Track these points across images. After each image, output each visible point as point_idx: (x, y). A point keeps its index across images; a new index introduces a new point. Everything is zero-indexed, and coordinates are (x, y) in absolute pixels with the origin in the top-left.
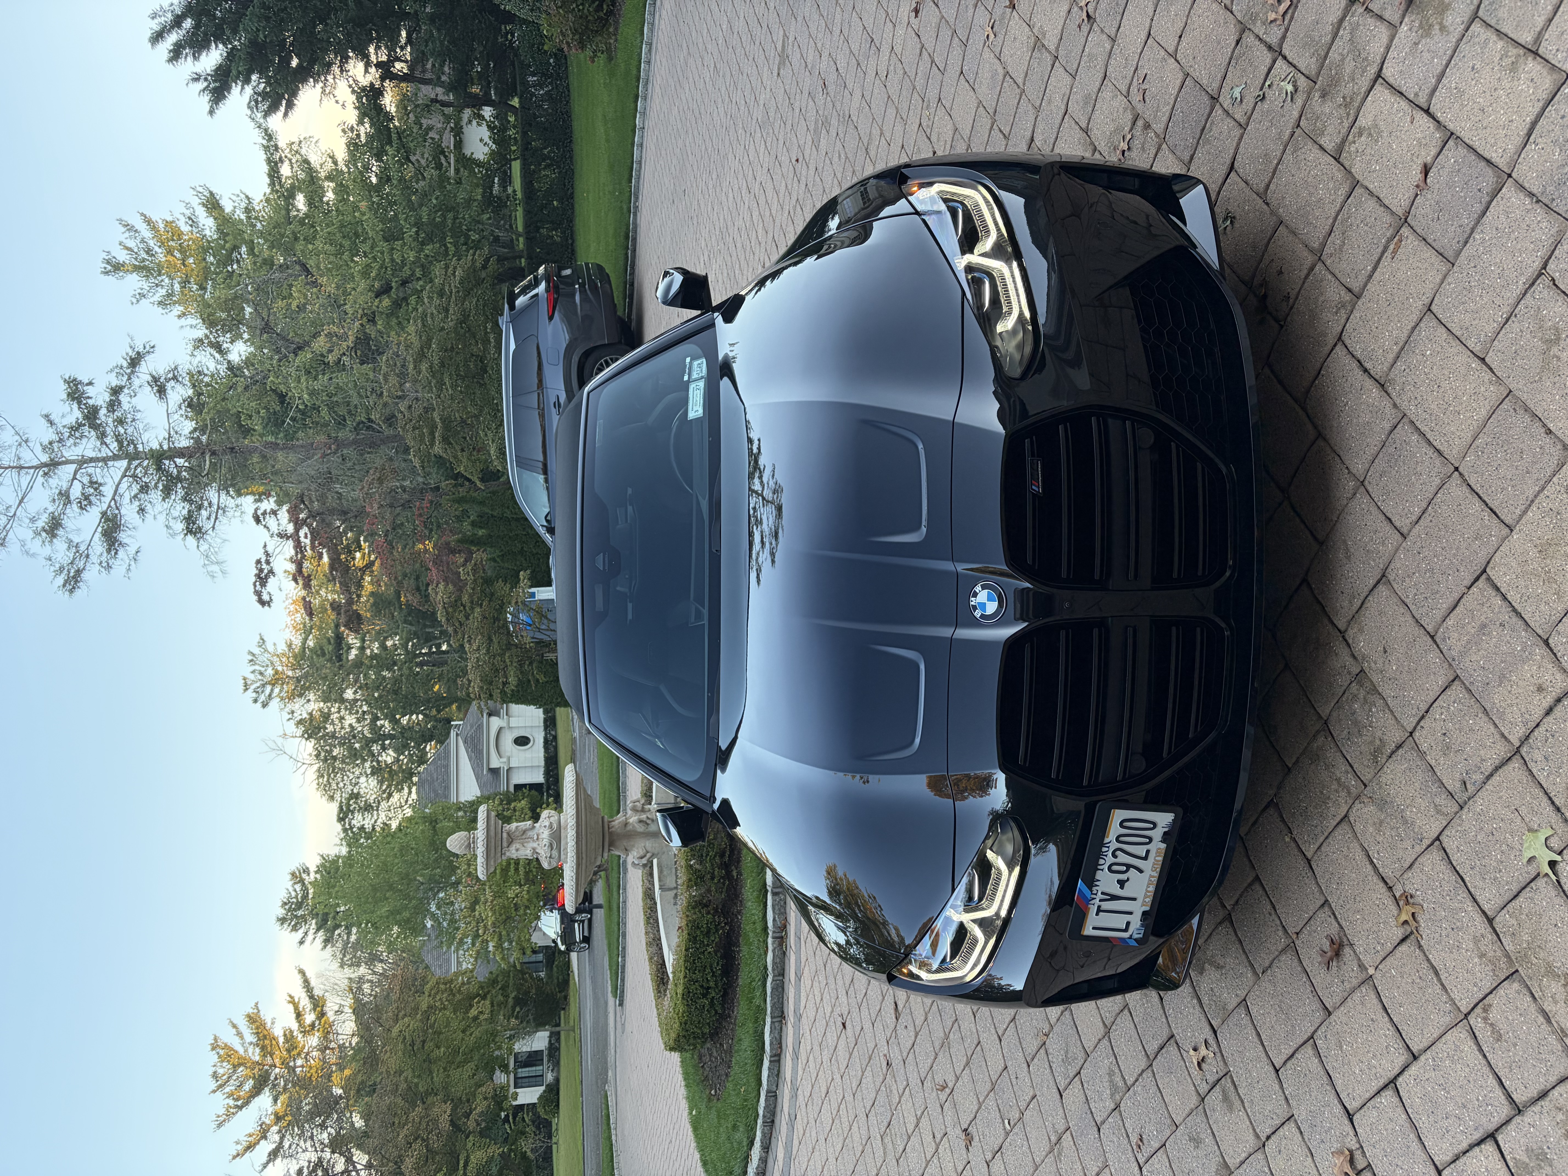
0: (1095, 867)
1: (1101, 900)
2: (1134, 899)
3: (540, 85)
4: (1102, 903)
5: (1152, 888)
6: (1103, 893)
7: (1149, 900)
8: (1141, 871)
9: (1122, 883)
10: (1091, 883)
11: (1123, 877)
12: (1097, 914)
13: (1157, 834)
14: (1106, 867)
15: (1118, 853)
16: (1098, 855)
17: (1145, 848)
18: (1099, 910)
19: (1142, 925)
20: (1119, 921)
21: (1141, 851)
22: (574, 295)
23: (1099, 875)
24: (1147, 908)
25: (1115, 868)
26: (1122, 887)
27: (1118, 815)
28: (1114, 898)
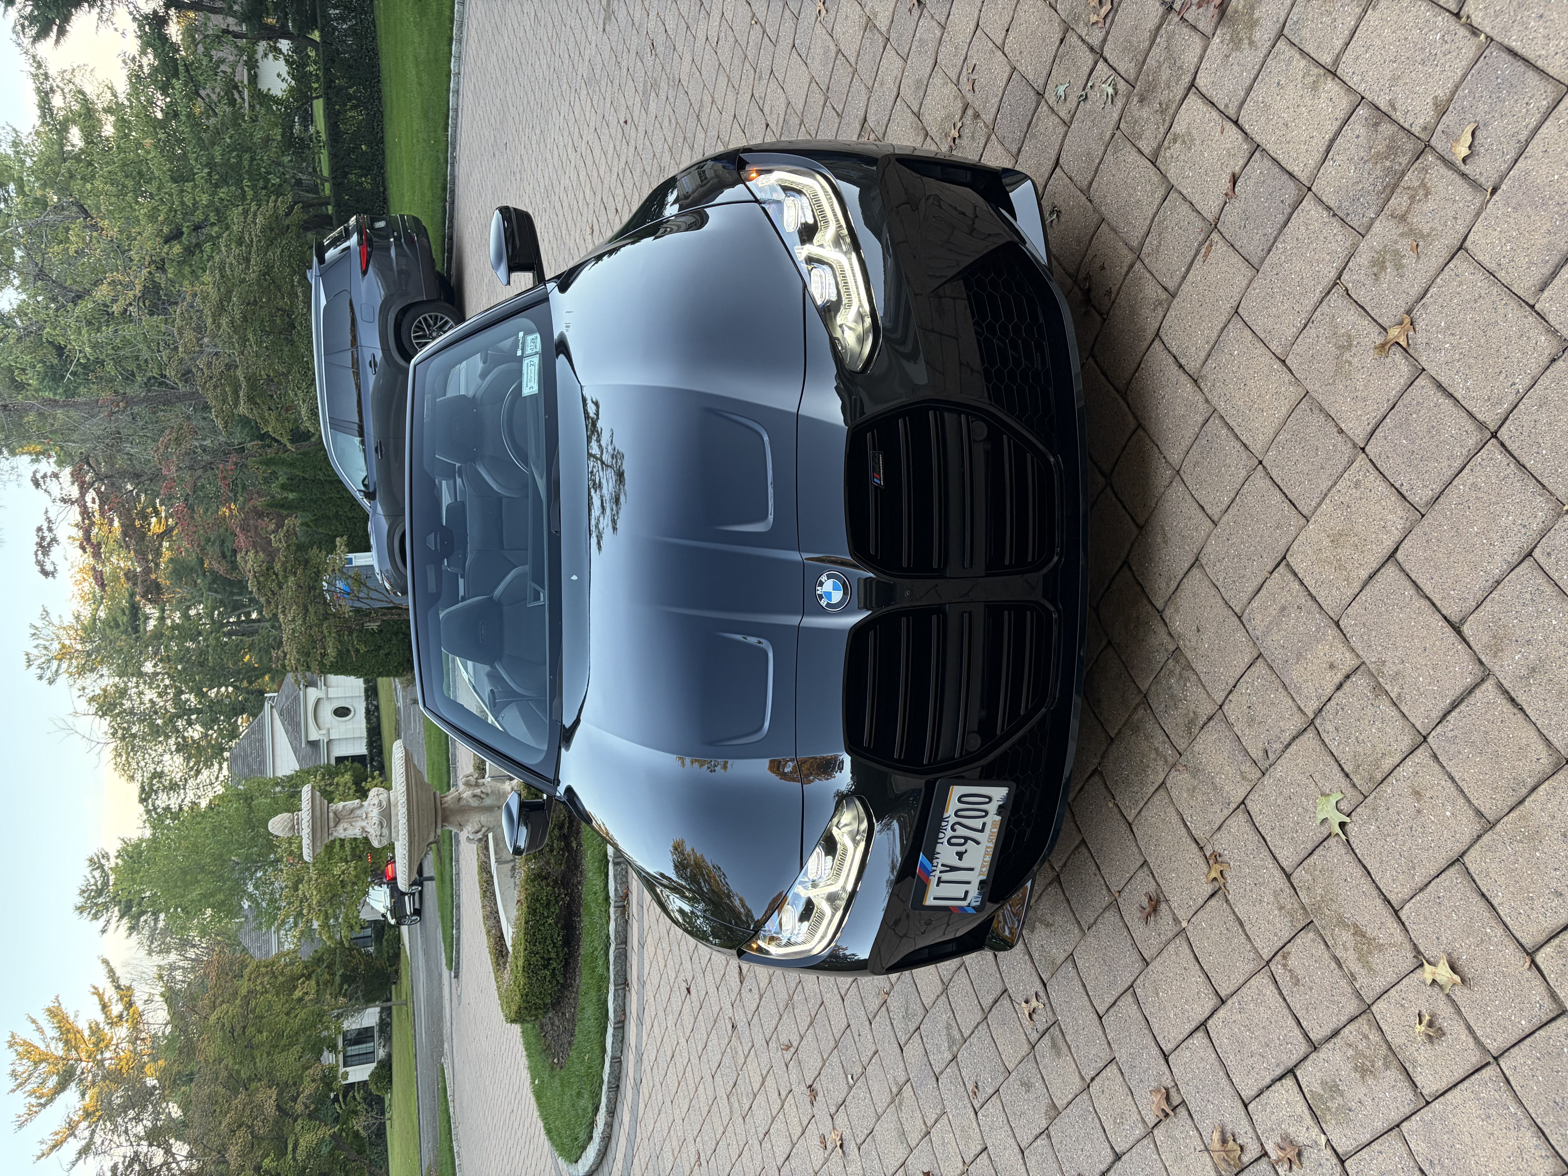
0: (935, 841)
1: (941, 872)
2: (972, 869)
3: (342, 19)
4: (942, 875)
5: (988, 859)
6: (943, 865)
7: (985, 870)
8: (978, 843)
9: (960, 855)
10: (931, 856)
11: (961, 849)
12: (938, 885)
13: (992, 808)
14: (945, 840)
15: (957, 827)
16: (938, 829)
17: (981, 821)
18: (940, 881)
19: (979, 894)
20: (958, 891)
21: (977, 824)
22: (389, 249)
23: (939, 848)
24: (984, 877)
25: (953, 841)
26: (960, 859)
27: (957, 791)
28: (953, 869)
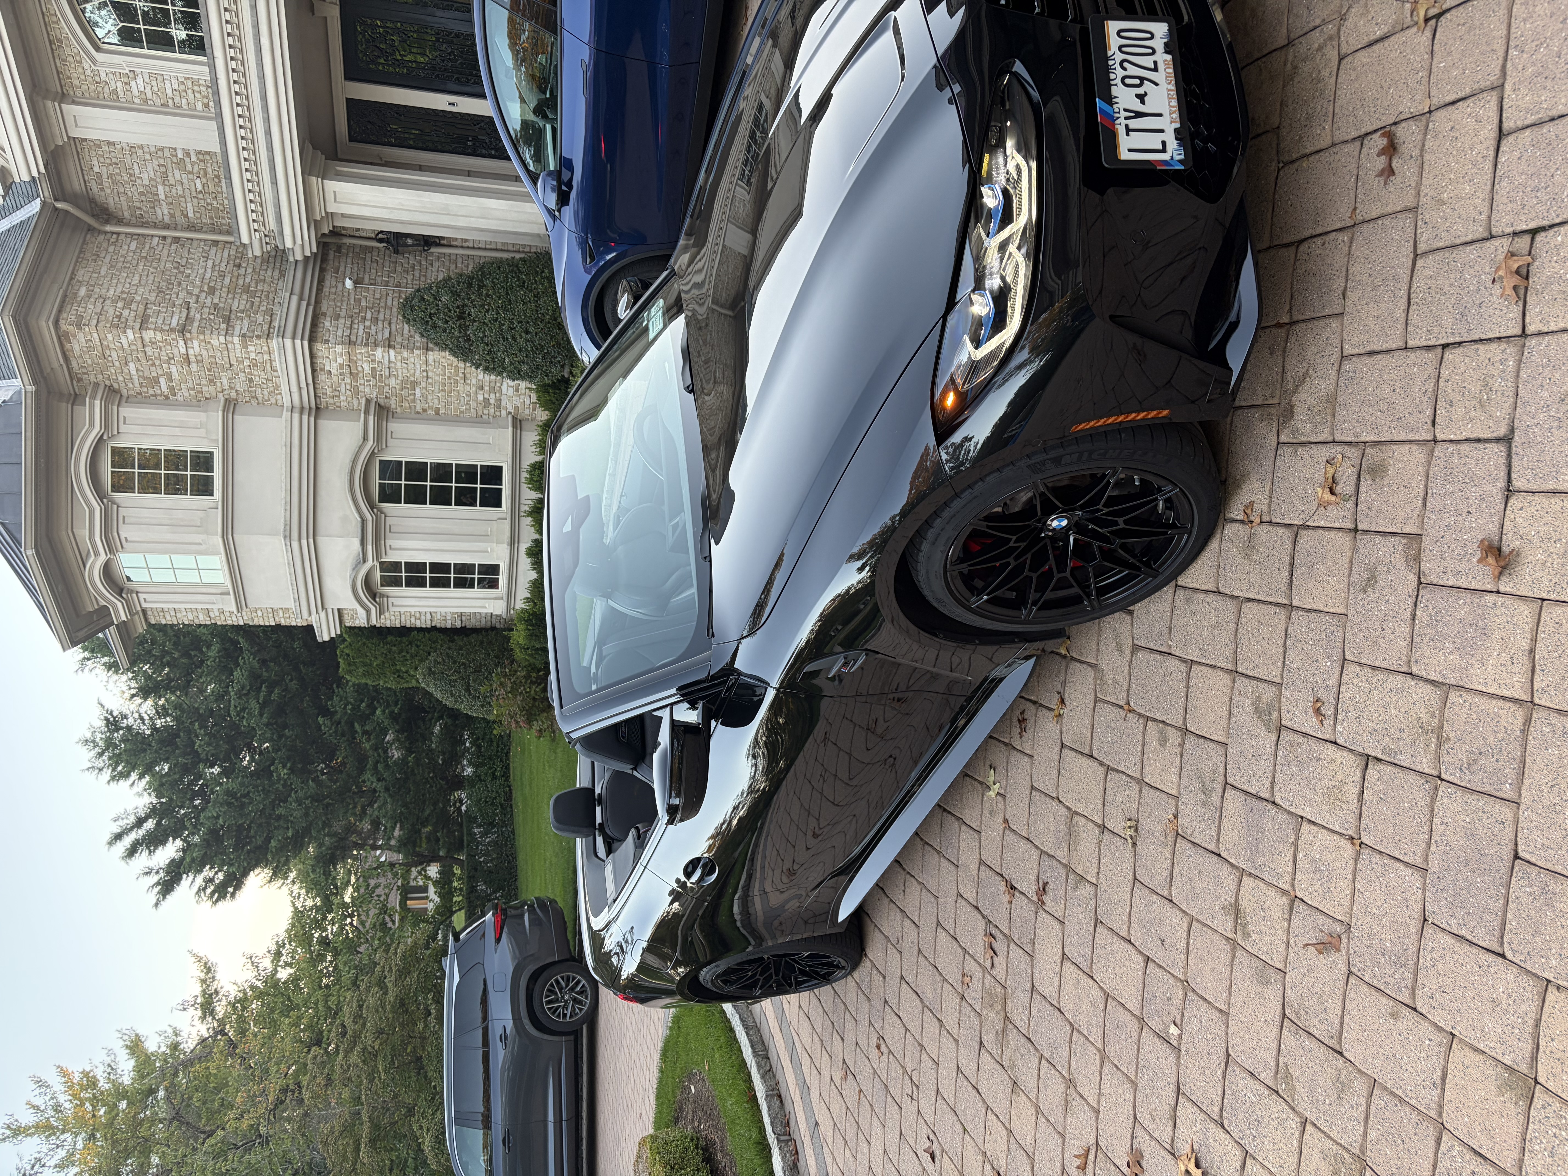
0: (1107, 85)
1: (1126, 118)
2: (1160, 115)
4: (1128, 122)
5: (1174, 103)
6: (1125, 110)
7: (1176, 116)
8: (1156, 84)
9: (1141, 98)
10: (1109, 100)
11: (1140, 91)
12: (1128, 135)
13: (1158, 44)
14: (1118, 81)
15: (1126, 64)
16: (1106, 70)
17: (1151, 59)
18: (1128, 130)
19: (1179, 145)
20: (1154, 142)
21: (1148, 62)
23: (1115, 91)
24: (1178, 125)
25: (1128, 81)
26: (1143, 102)
27: (1113, 27)
28: (1139, 115)
